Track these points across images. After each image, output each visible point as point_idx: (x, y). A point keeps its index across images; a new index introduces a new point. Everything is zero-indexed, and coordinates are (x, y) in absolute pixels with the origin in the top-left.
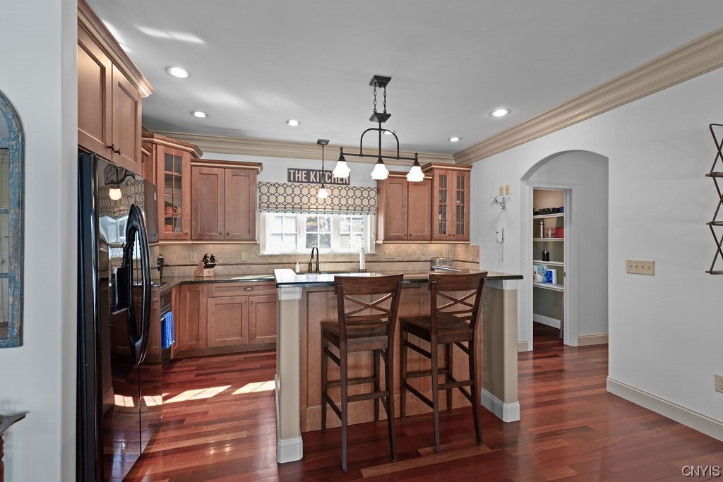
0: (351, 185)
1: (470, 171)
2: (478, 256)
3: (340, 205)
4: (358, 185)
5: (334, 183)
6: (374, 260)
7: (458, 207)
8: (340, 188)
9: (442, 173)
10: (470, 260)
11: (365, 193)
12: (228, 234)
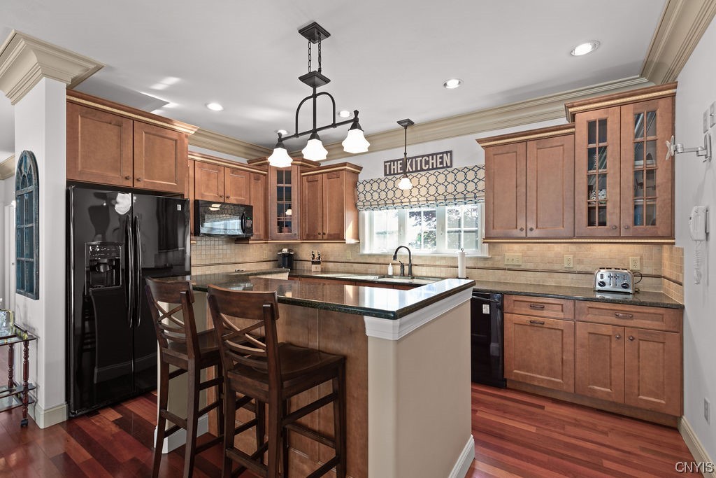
0: (453, 167)
3: (436, 195)
4: (461, 166)
5: (433, 169)
7: (638, 173)
8: (437, 174)
9: (595, 116)
10: (675, 278)
11: (471, 175)
12: (324, 234)
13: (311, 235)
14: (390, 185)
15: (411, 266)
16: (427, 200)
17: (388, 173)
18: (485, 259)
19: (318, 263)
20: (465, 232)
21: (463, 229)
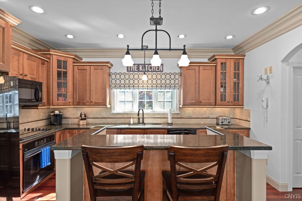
0: (164, 72)
1: (244, 59)
2: (249, 116)
3: (157, 84)
4: (168, 72)
5: (154, 71)
6: (178, 117)
7: (235, 83)
8: (157, 74)
9: (223, 61)
10: (244, 119)
11: (172, 77)
12: (92, 102)
13: (80, 102)
14: (132, 77)
15: (143, 118)
16: (152, 86)
17: (129, 70)
18: (178, 114)
19: (85, 119)
20: (166, 102)
21: (165, 100)
